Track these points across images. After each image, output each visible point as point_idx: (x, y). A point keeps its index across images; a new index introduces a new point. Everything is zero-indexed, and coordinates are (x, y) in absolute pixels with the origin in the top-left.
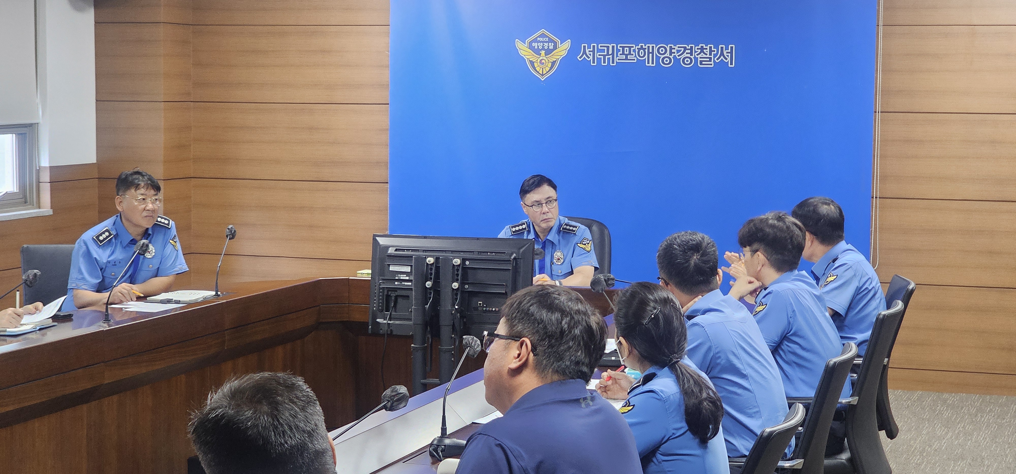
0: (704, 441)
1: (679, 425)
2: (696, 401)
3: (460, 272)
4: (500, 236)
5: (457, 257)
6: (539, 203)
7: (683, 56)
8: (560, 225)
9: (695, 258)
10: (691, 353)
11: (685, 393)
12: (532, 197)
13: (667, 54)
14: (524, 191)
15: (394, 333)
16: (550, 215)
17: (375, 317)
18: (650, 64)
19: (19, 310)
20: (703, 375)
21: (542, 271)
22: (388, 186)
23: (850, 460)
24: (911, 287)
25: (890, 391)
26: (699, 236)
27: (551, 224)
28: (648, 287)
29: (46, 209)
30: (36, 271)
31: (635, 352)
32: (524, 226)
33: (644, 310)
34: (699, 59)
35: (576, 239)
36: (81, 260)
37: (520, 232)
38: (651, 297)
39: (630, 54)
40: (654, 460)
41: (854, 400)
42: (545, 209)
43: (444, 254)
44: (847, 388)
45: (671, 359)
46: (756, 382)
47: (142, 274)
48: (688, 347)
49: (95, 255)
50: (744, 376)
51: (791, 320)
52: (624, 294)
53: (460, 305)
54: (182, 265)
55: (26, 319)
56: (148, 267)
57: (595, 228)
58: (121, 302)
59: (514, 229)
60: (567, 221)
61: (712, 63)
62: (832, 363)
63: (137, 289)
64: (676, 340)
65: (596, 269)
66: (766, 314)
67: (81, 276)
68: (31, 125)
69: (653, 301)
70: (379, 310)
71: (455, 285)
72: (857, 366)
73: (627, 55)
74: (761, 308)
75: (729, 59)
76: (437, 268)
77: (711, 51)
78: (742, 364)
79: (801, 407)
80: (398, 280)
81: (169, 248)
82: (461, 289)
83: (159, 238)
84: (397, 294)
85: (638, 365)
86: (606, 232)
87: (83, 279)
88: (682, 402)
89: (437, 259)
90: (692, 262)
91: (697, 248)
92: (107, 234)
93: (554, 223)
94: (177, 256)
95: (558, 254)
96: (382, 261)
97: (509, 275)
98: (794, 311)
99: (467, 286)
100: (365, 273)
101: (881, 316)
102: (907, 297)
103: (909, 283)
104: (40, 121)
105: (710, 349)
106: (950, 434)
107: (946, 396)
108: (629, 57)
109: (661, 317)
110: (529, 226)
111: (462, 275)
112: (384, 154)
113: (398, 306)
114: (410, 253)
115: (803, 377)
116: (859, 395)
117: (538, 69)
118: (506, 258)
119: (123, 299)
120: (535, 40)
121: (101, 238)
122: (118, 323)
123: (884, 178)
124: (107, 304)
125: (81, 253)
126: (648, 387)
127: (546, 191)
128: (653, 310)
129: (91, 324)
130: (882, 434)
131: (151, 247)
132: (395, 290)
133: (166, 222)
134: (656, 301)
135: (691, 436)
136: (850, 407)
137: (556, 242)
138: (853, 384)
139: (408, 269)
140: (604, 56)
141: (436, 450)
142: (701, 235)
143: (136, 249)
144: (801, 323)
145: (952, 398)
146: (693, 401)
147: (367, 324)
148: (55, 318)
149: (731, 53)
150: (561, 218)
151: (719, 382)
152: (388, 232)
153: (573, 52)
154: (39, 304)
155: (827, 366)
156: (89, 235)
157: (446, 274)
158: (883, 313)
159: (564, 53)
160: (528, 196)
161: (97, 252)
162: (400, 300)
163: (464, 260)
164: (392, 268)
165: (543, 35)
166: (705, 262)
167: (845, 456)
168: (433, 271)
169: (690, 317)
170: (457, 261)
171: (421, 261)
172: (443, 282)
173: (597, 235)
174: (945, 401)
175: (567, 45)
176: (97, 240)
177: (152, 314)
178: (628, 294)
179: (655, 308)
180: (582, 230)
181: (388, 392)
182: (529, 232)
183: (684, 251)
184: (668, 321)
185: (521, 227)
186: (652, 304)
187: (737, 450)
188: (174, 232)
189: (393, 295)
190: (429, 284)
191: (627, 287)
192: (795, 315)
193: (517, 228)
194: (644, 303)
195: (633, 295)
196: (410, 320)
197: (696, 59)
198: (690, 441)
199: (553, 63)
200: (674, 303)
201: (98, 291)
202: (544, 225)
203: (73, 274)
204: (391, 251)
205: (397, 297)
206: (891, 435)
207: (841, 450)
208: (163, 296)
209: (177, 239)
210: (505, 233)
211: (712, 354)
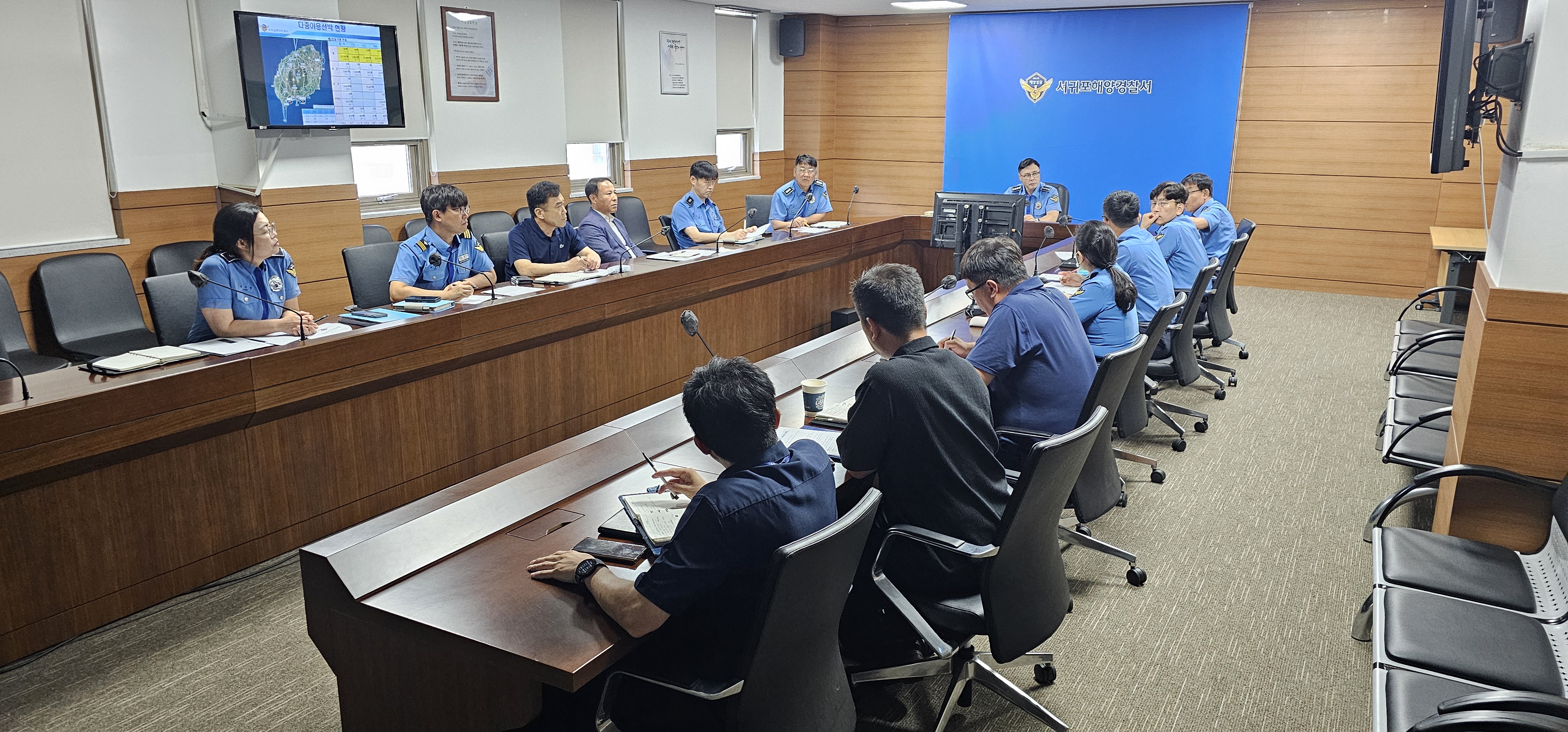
0: (1125, 312)
1: (1111, 302)
2: (1122, 290)
3: (983, 213)
4: (1005, 194)
5: (982, 205)
6: (1029, 175)
7: (1119, 88)
8: (1041, 187)
9: (1126, 207)
10: (1120, 262)
11: (1116, 285)
12: (1025, 171)
13: (1110, 87)
14: (1021, 168)
15: (945, 246)
16: (1034, 182)
17: (934, 237)
18: (1100, 93)
19: (745, 230)
20: (1126, 274)
21: (1028, 212)
22: (943, 164)
23: (1208, 325)
24: (1253, 226)
25: (1235, 287)
26: (1129, 194)
27: (1035, 187)
28: (1095, 223)
29: (757, 176)
30: (755, 209)
31: (1086, 259)
32: (1019, 188)
33: (1093, 237)
34: (1130, 89)
35: (1049, 195)
36: (776, 204)
37: (1017, 191)
38: (1097, 229)
39: (1087, 87)
40: (1094, 321)
41: (1214, 291)
42: (1032, 178)
43: (975, 203)
44: (1210, 285)
45: (1108, 265)
46: (1156, 280)
47: (807, 214)
48: (1118, 259)
49: (784, 201)
50: (1149, 276)
51: (1178, 244)
52: (1082, 227)
53: (983, 231)
54: (829, 208)
55: (749, 235)
56: (811, 209)
57: (1060, 189)
58: (797, 227)
59: (1014, 189)
60: (1044, 185)
61: (1137, 91)
62: (1204, 269)
63: (805, 220)
64: (1111, 254)
65: (1060, 212)
66: (1164, 239)
67: (776, 213)
68: (749, 129)
69: (1099, 231)
70: (936, 233)
71: (980, 220)
72: (1217, 272)
73: (1085, 87)
74: (1161, 236)
75: (1148, 89)
76: (970, 211)
77: (1137, 84)
78: (1149, 269)
79: (1185, 294)
80: (948, 217)
81: (823, 198)
82: (983, 223)
83: (817, 192)
84: (947, 225)
85: (1087, 267)
86: (1066, 192)
87: (777, 214)
88: (1114, 289)
89: (971, 206)
90: (1124, 209)
91: (1128, 201)
92: (790, 189)
93: (1037, 186)
94: (826, 202)
95: (1038, 204)
96: (940, 206)
97: (1011, 215)
98: (1181, 239)
99: (986, 221)
100: (930, 214)
101: (1234, 243)
102: (1250, 232)
103: (1252, 224)
104: (755, 127)
105: (1129, 261)
106: (1268, 312)
107: (1266, 289)
108: (1087, 88)
109: (1103, 241)
110: (1022, 188)
111: (984, 214)
112: (941, 146)
113: (947, 231)
114: (956, 202)
115: (1183, 277)
116: (1217, 288)
117: (1032, 96)
118: (1010, 206)
119: (798, 225)
120: (1032, 79)
121: (787, 192)
122: (794, 239)
123: (1237, 160)
124: (791, 228)
125: (776, 200)
126: (1093, 280)
127: (1033, 168)
128: (1098, 237)
129: (781, 239)
130: (1228, 311)
131: (813, 197)
132: (946, 223)
133: (821, 183)
134: (1100, 231)
135: (1118, 309)
136: (1211, 295)
137: (1037, 197)
138: (1213, 282)
139: (954, 211)
140: (1072, 88)
141: (969, 312)
142: (1131, 193)
143: (806, 198)
144: (1184, 246)
145: (1271, 291)
146: (1121, 289)
147: (930, 241)
148: (764, 235)
149: (1150, 85)
150: (1042, 183)
151: (1135, 279)
152: (942, 191)
153: (1054, 86)
154: (755, 227)
155: (1201, 272)
156: (780, 190)
157: (975, 214)
158: (1236, 241)
159: (1049, 87)
160: (1023, 170)
161: (784, 200)
162: (948, 228)
163: (986, 206)
164: (945, 211)
165: (1037, 76)
166: (1132, 209)
167: (1205, 323)
168: (968, 213)
169: (1120, 241)
170: (982, 207)
171: (962, 206)
172: (973, 219)
173: (1061, 194)
174: (1266, 293)
175: (1051, 81)
176: (784, 193)
177: (813, 234)
178: (1084, 227)
179: (1100, 236)
180: (1053, 190)
181: (945, 279)
182: (1022, 191)
183: (1120, 202)
184: (1108, 243)
185: (1018, 188)
186: (1098, 233)
187: (1142, 318)
188: (825, 189)
189: (945, 225)
190: (965, 220)
191: (1084, 223)
192: (1181, 241)
193: (1016, 189)
194: (1093, 233)
195: (1087, 228)
196: (954, 239)
197: (1128, 89)
198: (1117, 311)
199: (1042, 93)
200: (1112, 233)
201: (785, 221)
202: (1031, 187)
203: (772, 212)
204: (945, 201)
205: (946, 227)
206: (1233, 312)
207: (1203, 319)
208: (820, 224)
209: (827, 193)
210: (1009, 192)
211: (1131, 263)
